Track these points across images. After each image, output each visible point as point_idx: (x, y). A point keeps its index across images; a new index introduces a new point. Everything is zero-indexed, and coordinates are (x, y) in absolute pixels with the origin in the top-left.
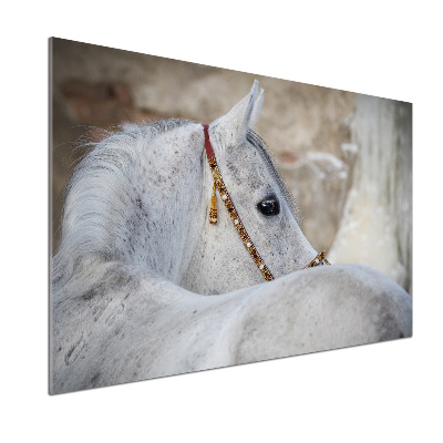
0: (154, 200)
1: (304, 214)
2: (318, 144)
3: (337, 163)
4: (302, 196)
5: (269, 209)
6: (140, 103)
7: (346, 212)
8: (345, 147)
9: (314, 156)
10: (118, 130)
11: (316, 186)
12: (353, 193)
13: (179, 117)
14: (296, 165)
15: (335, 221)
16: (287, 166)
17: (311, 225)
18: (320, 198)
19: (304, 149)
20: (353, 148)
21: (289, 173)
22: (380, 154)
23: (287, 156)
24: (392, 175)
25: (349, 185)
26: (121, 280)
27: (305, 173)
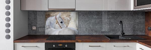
0: (52, 22)
1: (65, 23)
2: (67, 17)
3: (69, 18)
4: (65, 21)
5: (61, 22)
6: (51, 15)
7: (70, 23)
8: (70, 17)
9: (66, 18)
10: (49, 17)
11: (66, 21)
12: (71, 21)
13: (54, 16)
14: (64, 19)
15: (68, 24)
16: (63, 19)
17: (66, 24)
18: (67, 21)
19: (65, 17)
20: (71, 17)
21: (63, 20)
22: (74, 17)
23: (63, 18)
24: (76, 19)
25: (70, 20)
26: (49, 28)
27: (65, 19)
